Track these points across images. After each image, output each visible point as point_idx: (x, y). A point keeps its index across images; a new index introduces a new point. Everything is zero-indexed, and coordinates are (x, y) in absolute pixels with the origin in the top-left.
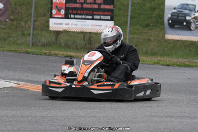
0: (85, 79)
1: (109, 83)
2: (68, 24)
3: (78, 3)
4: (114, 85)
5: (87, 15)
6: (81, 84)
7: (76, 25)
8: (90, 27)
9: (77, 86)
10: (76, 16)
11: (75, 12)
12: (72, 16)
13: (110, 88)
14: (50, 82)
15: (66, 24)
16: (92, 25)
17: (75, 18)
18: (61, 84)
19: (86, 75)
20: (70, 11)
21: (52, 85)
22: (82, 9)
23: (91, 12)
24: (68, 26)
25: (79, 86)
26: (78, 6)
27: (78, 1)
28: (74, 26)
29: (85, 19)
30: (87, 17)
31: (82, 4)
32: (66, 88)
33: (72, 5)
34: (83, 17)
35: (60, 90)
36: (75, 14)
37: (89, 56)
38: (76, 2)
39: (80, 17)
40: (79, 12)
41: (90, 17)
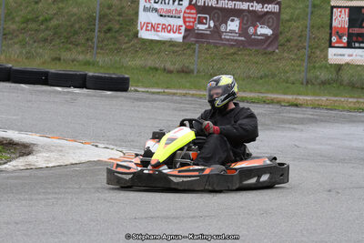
2: (352, 55)
7: (362, 56)
10: (362, 45)
11: (361, 40)
12: (357, 45)
15: (349, 56)
17: (360, 48)
20: (354, 39)
24: (351, 58)
28: (359, 58)
33: (356, 30)
36: (360, 43)
38: (361, 26)
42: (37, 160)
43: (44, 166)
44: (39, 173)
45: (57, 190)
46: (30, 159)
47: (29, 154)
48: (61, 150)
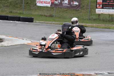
0: (49, 47)
1: (61, 49)
3: (107, 2)
4: (63, 50)
5: (111, 7)
6: (47, 50)
7: (106, 11)
8: (112, 12)
9: (45, 51)
10: (106, 8)
11: (106, 6)
12: (105, 8)
13: (61, 52)
14: (33, 49)
15: (102, 11)
16: (113, 11)
17: (106, 9)
18: (37, 50)
19: (50, 45)
20: (104, 6)
21: (34, 50)
22: (109, 5)
23: (112, 6)
24: (103, 12)
25: (46, 51)
26: (107, 3)
27: (107, 1)
28: (105, 12)
29: (110, 9)
30: (111, 8)
31: (109, 3)
32: (40, 52)
33: (105, 3)
34: (109, 8)
35: (37, 53)
36: (106, 7)
37: (52, 36)
38: (106, 2)
39: (108, 8)
40: (107, 6)
41: (112, 8)
42: (5, 44)
43: (7, 45)
44: (5, 48)
45: (11, 53)
46: (2, 43)
47: (2, 42)
48: (12, 41)
